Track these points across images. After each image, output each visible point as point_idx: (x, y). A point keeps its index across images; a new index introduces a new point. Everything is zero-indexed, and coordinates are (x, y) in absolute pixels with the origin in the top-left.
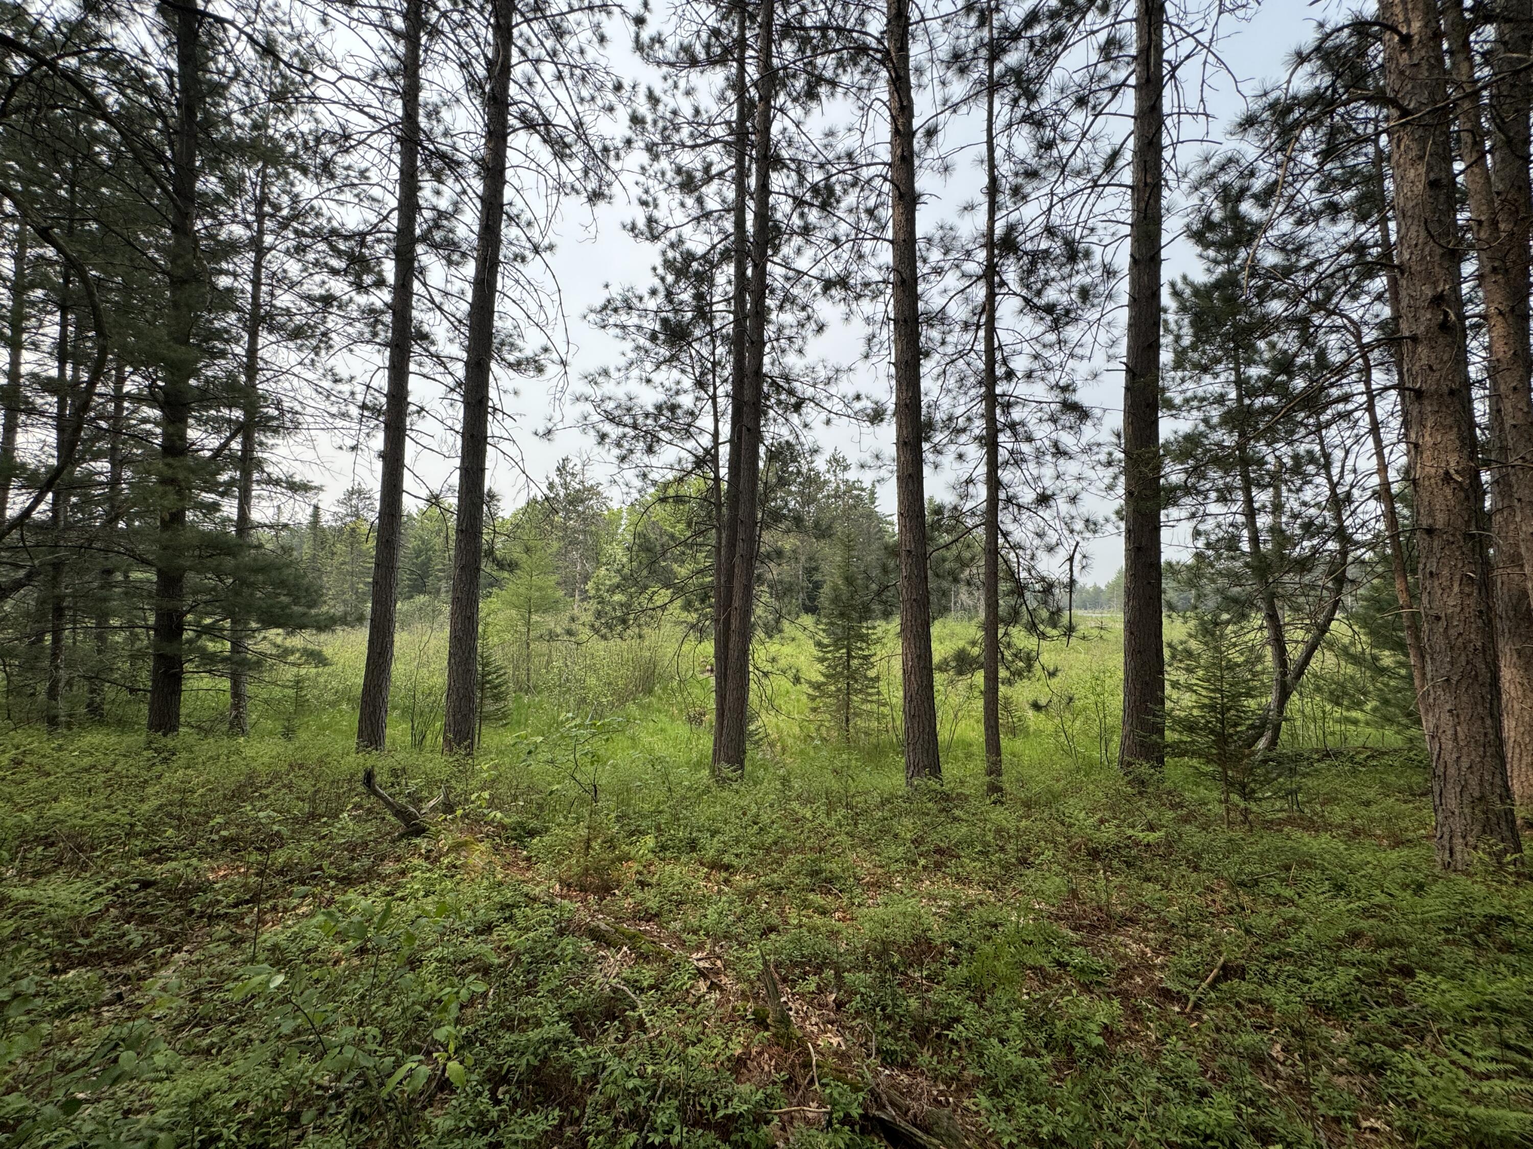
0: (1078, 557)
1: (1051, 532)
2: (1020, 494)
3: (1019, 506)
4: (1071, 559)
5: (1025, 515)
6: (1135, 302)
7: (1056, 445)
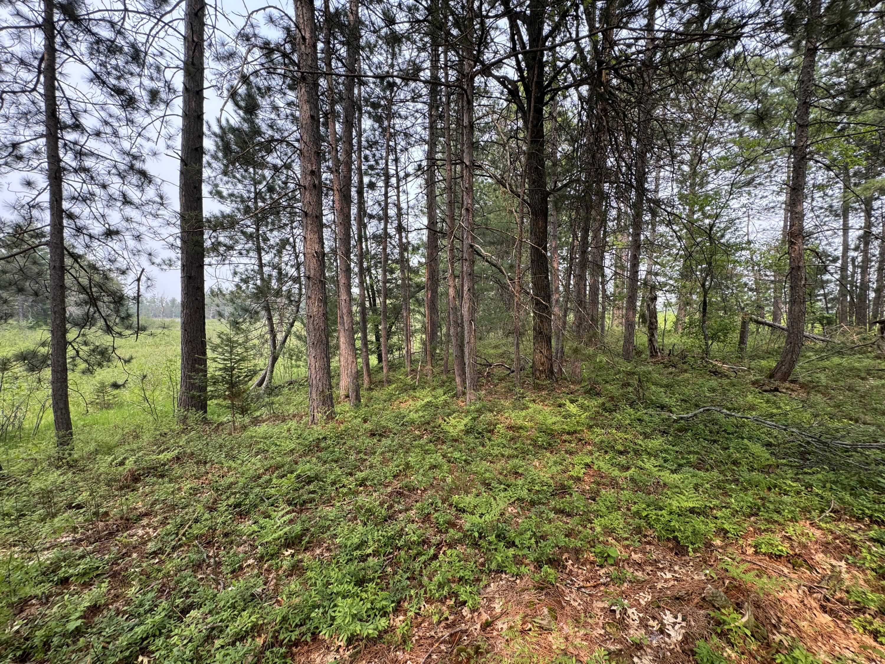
0: (143, 278)
1: (120, 259)
2: (91, 226)
3: (91, 237)
4: (139, 280)
5: (96, 243)
6: (186, 116)
7: (124, 196)
